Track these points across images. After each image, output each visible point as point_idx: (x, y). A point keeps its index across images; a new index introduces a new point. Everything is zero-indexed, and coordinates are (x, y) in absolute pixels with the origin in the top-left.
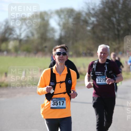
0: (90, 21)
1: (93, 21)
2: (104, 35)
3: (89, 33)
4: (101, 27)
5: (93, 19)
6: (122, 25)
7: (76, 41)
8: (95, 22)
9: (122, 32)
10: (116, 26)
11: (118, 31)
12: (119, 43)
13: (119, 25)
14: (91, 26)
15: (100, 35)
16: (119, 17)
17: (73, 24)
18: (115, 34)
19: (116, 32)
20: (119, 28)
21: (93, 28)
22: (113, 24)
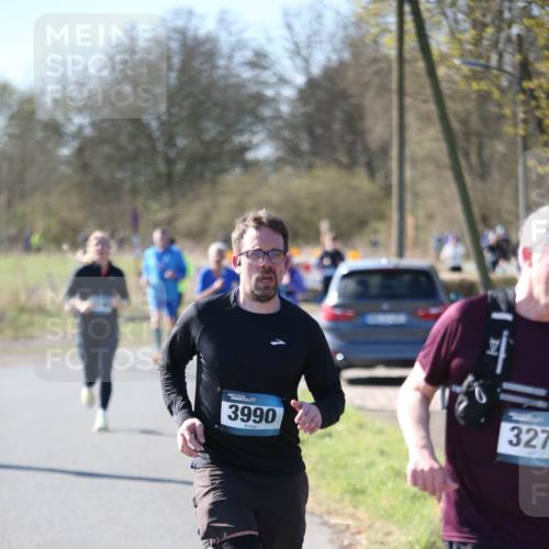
0: (71, 129)
1: (81, 128)
2: (119, 175)
3: (65, 170)
4: (107, 149)
5: (80, 119)
6: (181, 142)
7: (23, 196)
8: (88, 132)
9: (180, 167)
10: (160, 146)
11: (169, 162)
12: (172, 204)
13: (170, 141)
14: (75, 144)
15: (105, 175)
16: (170, 115)
17: (11, 136)
18: (159, 175)
19: (162, 168)
20: (172, 154)
21: (80, 151)
22: (150, 137)
